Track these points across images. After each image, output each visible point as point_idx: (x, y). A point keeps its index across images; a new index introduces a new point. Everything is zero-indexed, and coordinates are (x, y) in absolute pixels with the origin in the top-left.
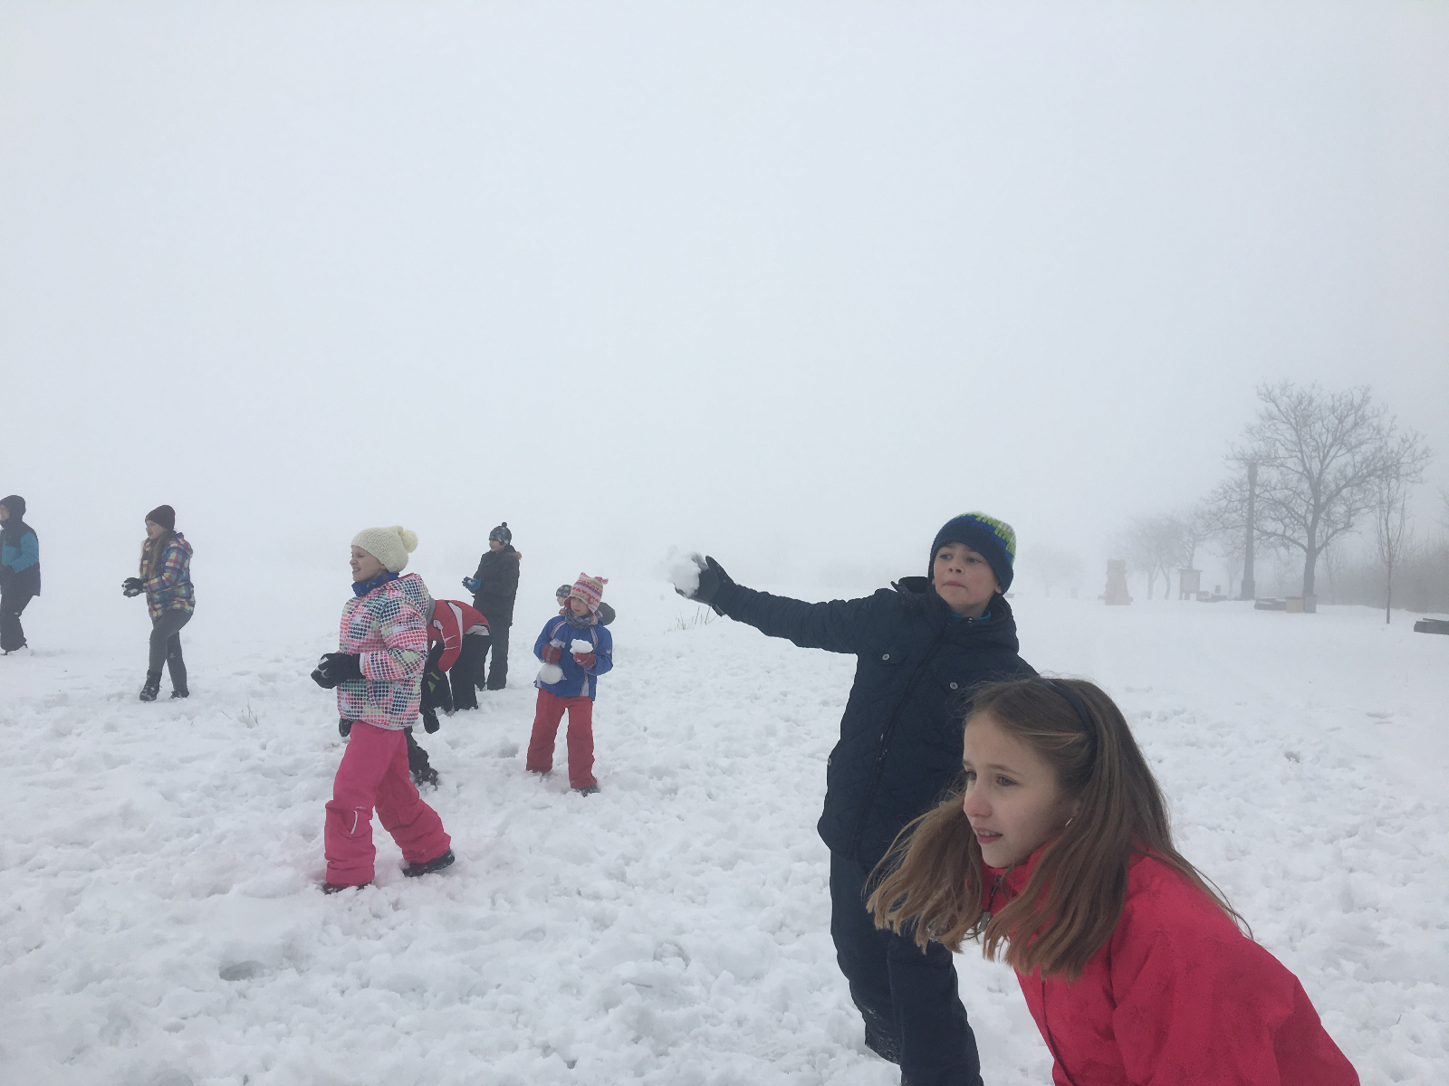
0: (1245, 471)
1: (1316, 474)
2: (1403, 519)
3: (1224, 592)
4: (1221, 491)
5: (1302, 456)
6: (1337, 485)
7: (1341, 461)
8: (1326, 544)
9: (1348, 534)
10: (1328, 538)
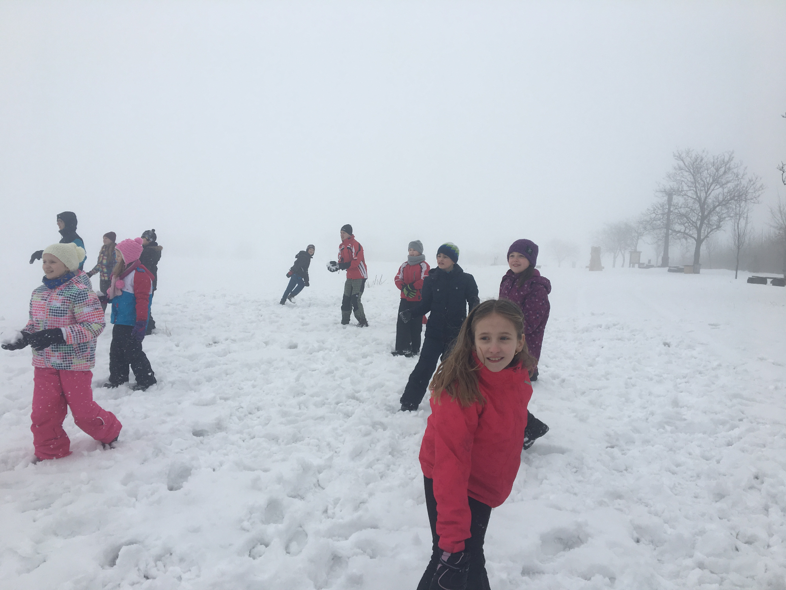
0: (666, 198)
1: (703, 199)
2: (747, 223)
3: (652, 263)
4: (652, 209)
5: (696, 189)
6: (714, 206)
7: (717, 192)
8: (707, 237)
9: (718, 231)
10: (708, 233)
